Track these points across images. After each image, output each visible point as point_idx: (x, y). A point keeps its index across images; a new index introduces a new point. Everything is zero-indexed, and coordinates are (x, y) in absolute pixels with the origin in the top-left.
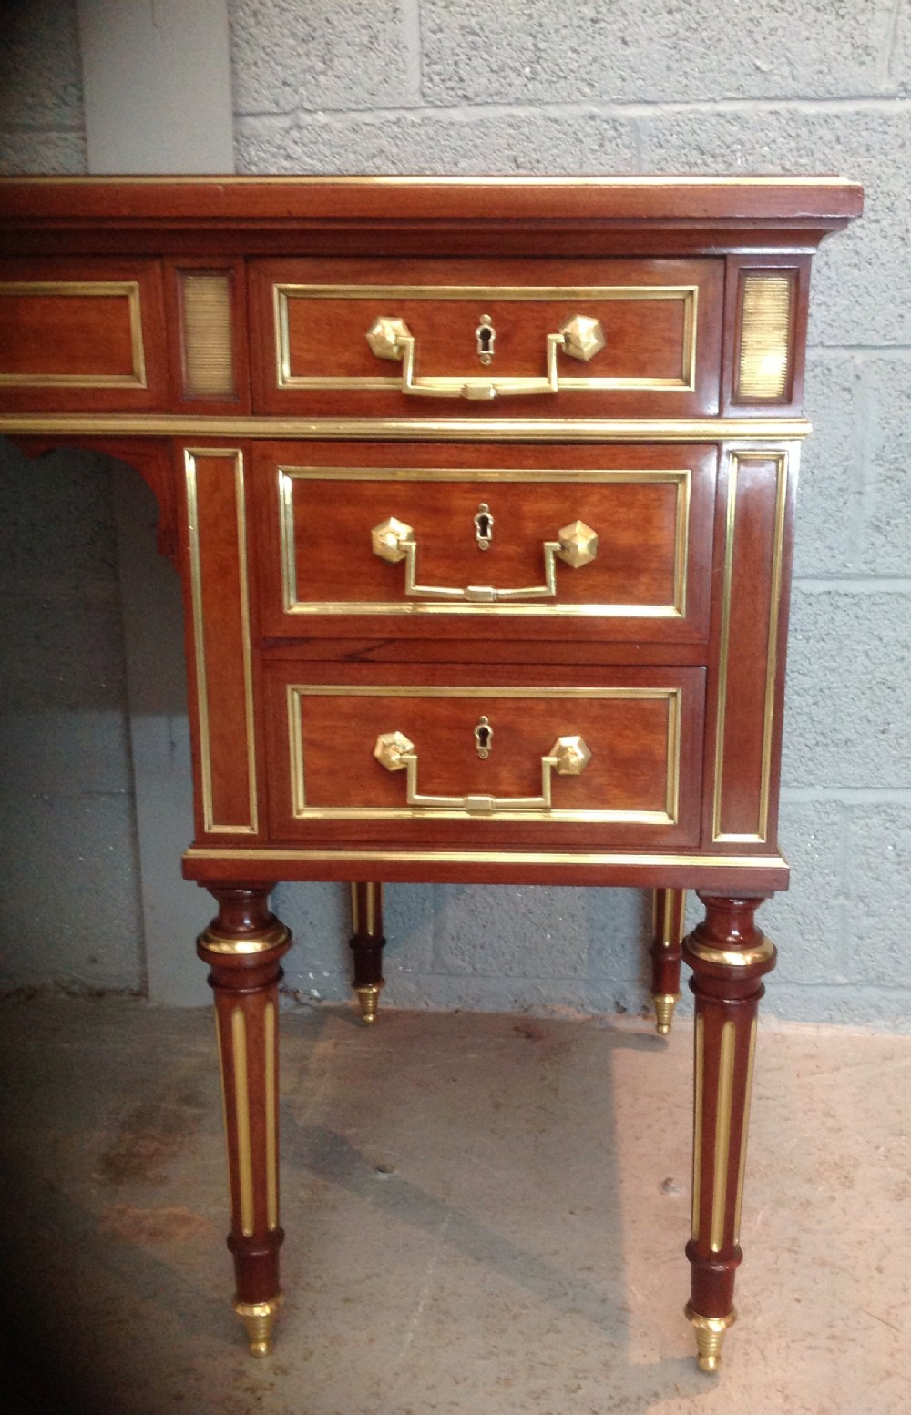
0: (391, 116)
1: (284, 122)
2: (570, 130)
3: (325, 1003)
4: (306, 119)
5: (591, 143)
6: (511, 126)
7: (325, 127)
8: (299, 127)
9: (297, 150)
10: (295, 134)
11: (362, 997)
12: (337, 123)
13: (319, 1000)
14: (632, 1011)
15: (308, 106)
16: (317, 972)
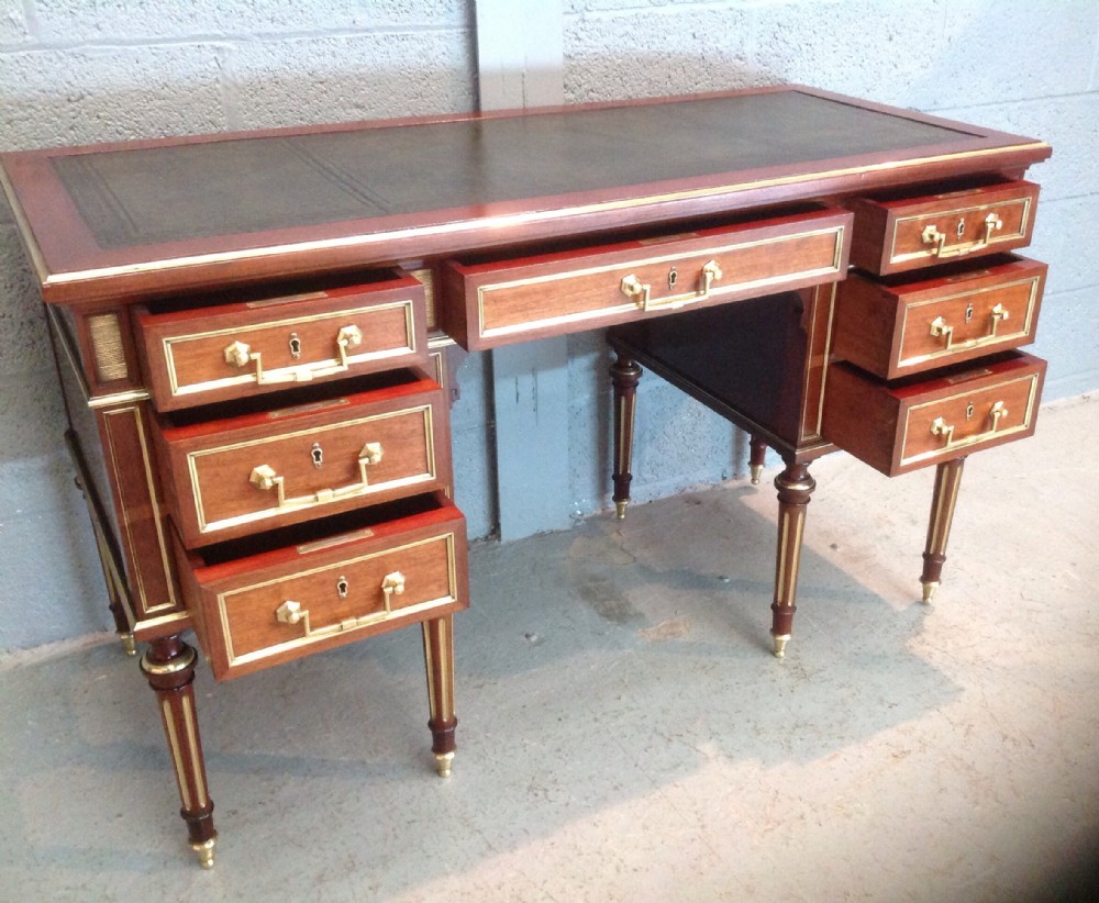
0: (634, 12)
1: (576, 17)
2: (720, 17)
3: (585, 516)
4: (588, 16)
5: (729, 23)
6: (693, 15)
7: (598, 20)
8: (584, 21)
9: (582, 35)
10: (581, 24)
11: (619, 508)
12: (605, 17)
13: (582, 515)
14: (729, 477)
15: (589, 7)
16: (579, 501)
